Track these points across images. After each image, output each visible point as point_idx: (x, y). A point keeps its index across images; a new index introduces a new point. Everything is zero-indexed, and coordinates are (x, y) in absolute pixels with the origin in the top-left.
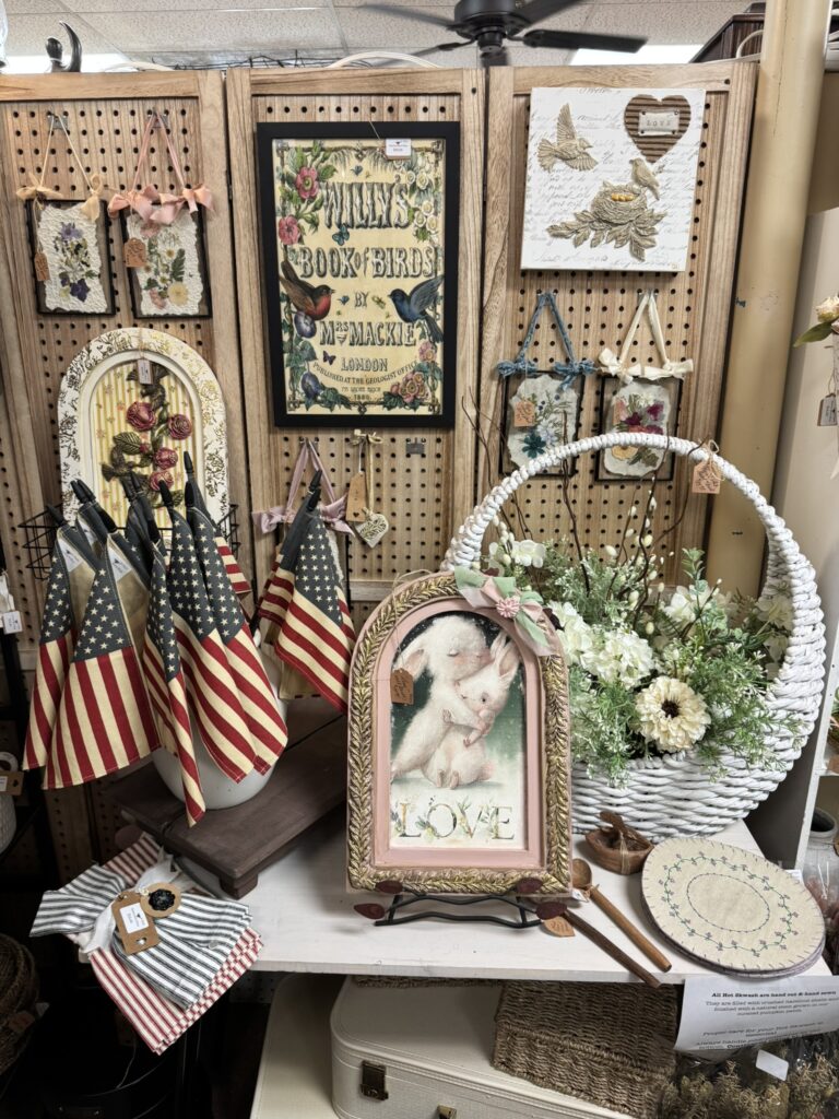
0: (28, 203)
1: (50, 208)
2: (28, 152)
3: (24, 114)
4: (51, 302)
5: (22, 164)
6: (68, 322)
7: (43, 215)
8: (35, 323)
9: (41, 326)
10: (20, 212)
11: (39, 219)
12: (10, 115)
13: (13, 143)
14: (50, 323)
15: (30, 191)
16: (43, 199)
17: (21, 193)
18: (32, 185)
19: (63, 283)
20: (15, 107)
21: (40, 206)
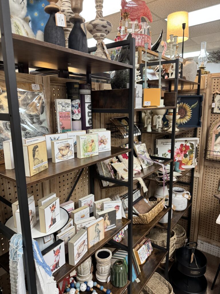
0: (214, 95)
1: (218, 95)
2: (216, 86)
3: (216, 79)
4: (215, 111)
5: (214, 88)
6: (217, 115)
7: (217, 97)
8: (210, 115)
9: (211, 115)
10: (212, 96)
11: (216, 97)
12: (214, 80)
13: (213, 84)
14: (213, 115)
15: (215, 92)
16: (217, 94)
17: (213, 93)
18: (216, 91)
19: (218, 108)
20: (215, 78)
21: (216, 95)
